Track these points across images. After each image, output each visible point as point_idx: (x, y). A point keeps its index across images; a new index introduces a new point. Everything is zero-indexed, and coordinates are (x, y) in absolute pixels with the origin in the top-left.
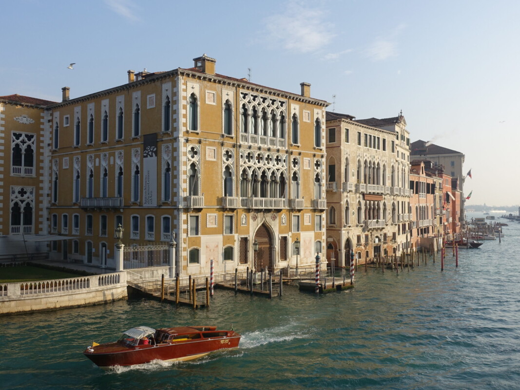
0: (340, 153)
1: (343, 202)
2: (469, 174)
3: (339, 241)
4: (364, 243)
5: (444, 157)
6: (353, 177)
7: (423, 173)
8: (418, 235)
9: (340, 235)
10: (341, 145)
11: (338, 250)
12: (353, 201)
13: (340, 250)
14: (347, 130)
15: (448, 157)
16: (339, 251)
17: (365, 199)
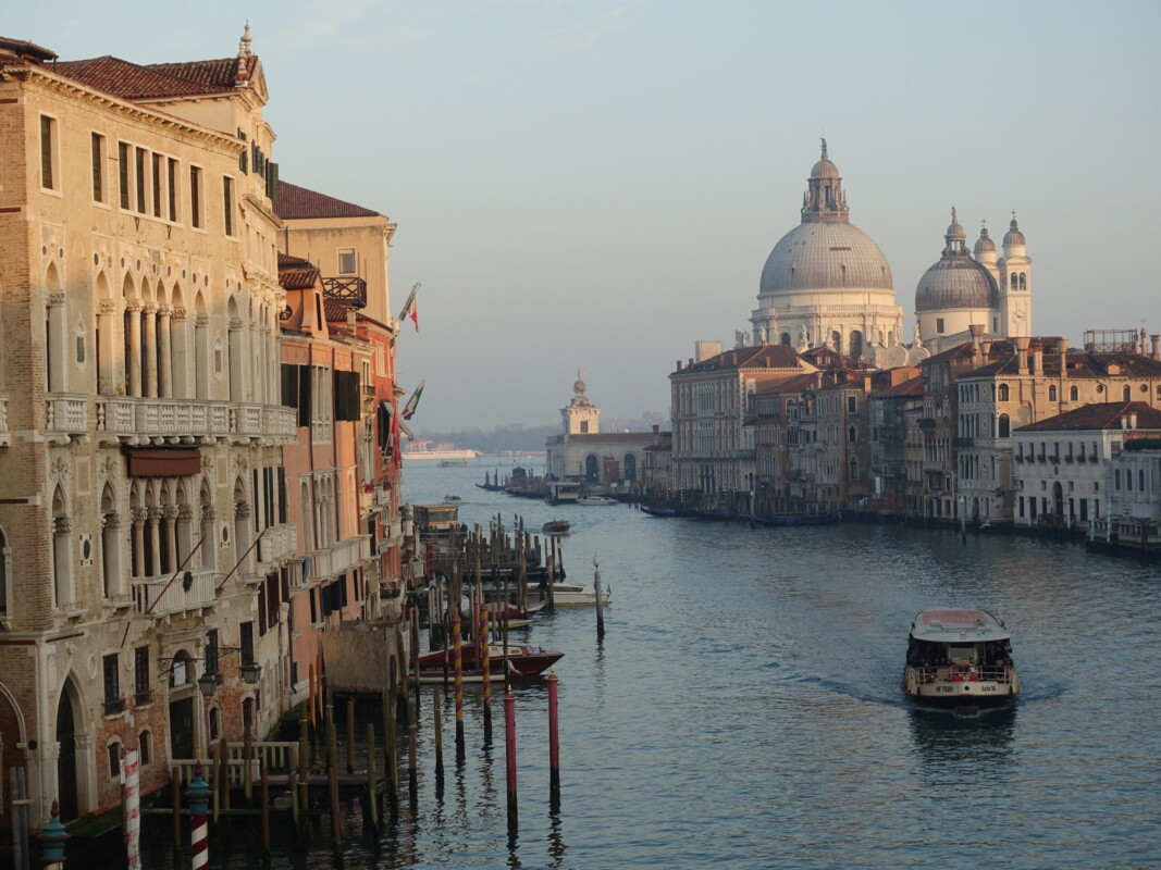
0: (25, 245)
1: (43, 499)
2: (408, 311)
3: (29, 698)
4: (134, 692)
5: (309, 232)
6: (82, 366)
7: (320, 328)
8: (314, 620)
9: (30, 669)
10: (24, 201)
11: (23, 744)
12: (84, 487)
13: (33, 745)
14: (47, 121)
15: (325, 231)
16: (29, 753)
17: (134, 472)
